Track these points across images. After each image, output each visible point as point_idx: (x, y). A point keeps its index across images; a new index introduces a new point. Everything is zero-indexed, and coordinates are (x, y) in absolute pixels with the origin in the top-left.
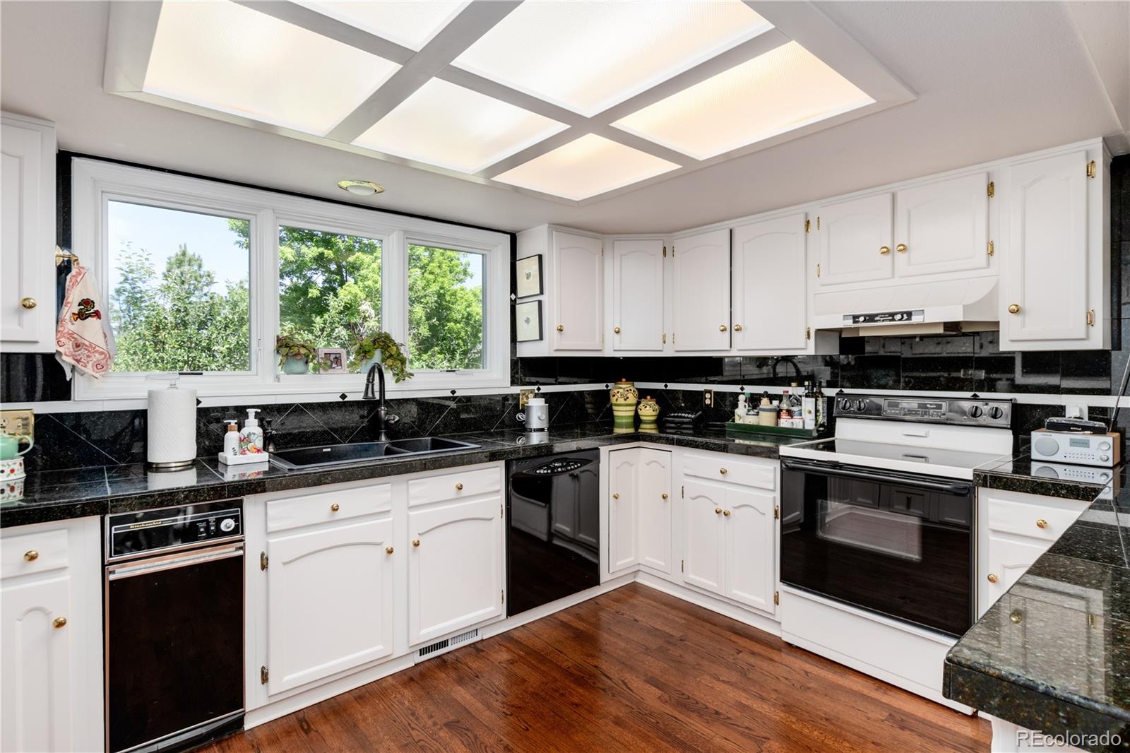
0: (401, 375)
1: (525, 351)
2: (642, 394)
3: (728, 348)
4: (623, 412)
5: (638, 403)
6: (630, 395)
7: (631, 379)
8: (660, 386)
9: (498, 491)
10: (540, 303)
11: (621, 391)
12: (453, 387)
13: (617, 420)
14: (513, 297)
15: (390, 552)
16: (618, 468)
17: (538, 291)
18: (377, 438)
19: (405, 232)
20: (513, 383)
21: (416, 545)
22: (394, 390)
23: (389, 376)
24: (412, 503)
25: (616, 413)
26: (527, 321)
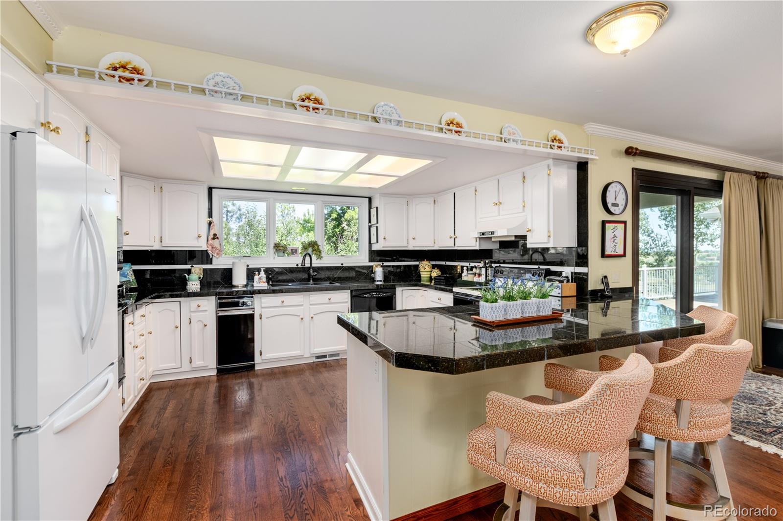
0: (320, 257)
1: (375, 247)
2: (434, 267)
3: (453, 246)
4: (425, 275)
5: (431, 271)
6: (426, 267)
7: (429, 260)
8: (443, 263)
9: (347, 302)
10: (377, 227)
11: (423, 265)
12: (342, 262)
13: (422, 279)
14: (370, 224)
15: (302, 319)
16: (406, 298)
17: (376, 223)
18: (309, 281)
19: (322, 201)
20: (370, 261)
21: (312, 318)
22: (316, 263)
23: (314, 257)
24: (311, 303)
25: (422, 275)
26: (374, 235)
